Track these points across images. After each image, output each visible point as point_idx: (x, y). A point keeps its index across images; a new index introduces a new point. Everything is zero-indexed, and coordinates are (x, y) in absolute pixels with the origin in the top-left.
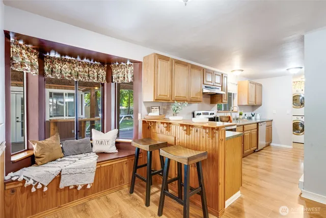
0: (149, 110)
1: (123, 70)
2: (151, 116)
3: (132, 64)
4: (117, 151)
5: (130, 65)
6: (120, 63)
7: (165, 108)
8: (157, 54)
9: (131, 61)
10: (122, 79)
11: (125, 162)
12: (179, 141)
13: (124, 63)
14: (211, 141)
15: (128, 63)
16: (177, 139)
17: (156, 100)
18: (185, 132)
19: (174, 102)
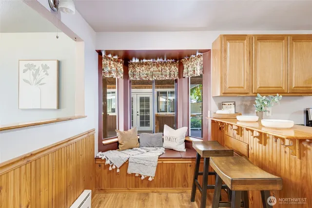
0: (221, 106)
1: (193, 63)
2: (219, 114)
3: (202, 54)
4: (185, 150)
5: (199, 56)
6: (189, 56)
7: (248, 103)
8: (224, 35)
9: (201, 51)
10: (192, 73)
11: (189, 165)
12: (252, 152)
13: (194, 55)
14: (298, 161)
15: (198, 54)
16: (250, 148)
17: (224, 93)
18: (258, 140)
19: (256, 96)
